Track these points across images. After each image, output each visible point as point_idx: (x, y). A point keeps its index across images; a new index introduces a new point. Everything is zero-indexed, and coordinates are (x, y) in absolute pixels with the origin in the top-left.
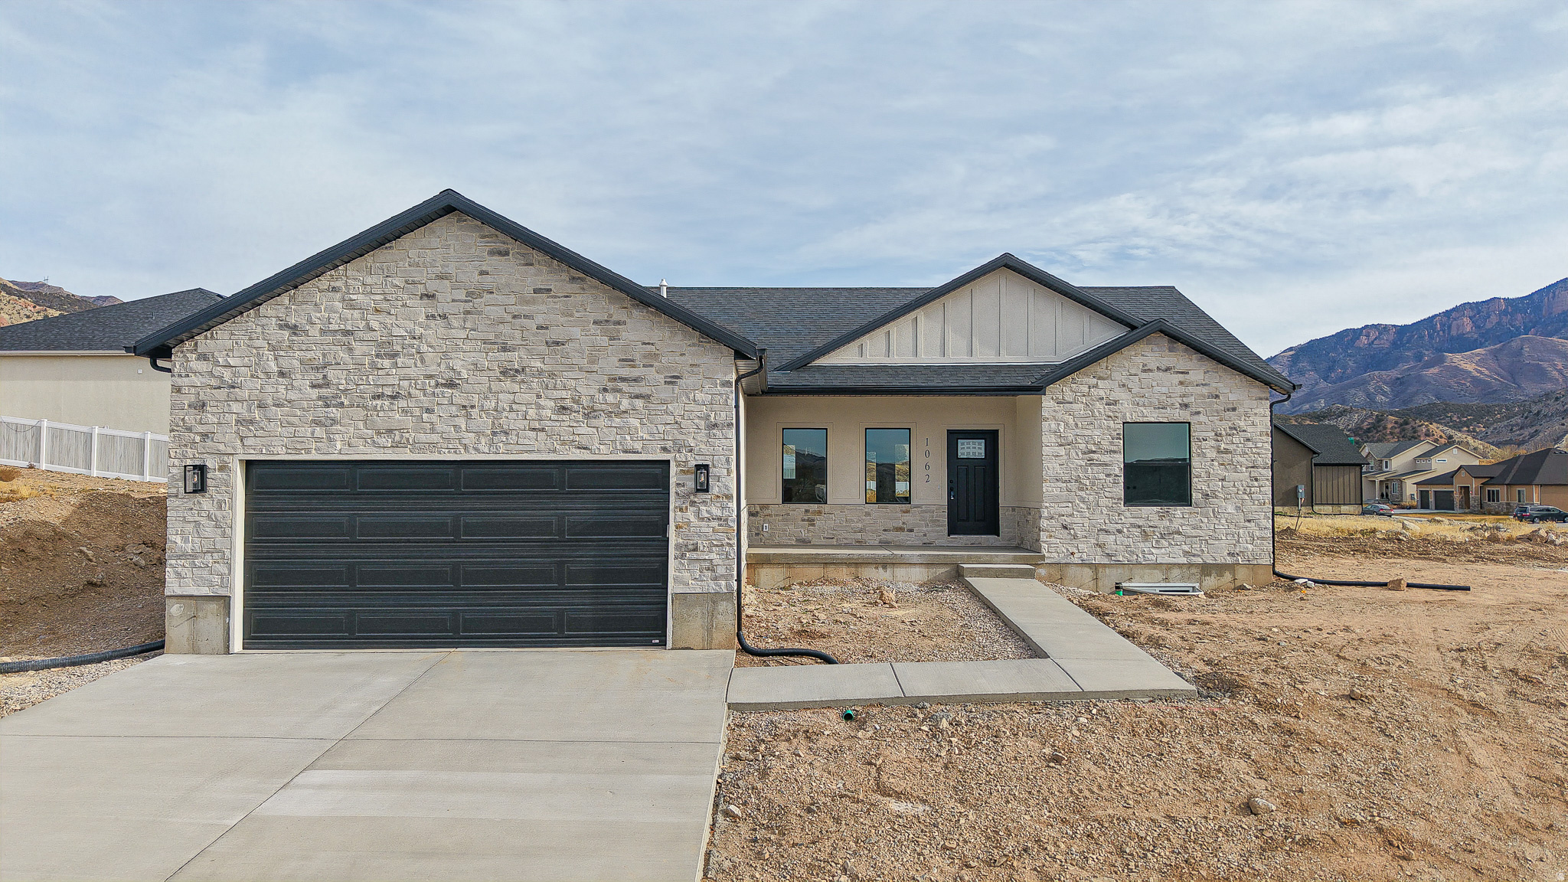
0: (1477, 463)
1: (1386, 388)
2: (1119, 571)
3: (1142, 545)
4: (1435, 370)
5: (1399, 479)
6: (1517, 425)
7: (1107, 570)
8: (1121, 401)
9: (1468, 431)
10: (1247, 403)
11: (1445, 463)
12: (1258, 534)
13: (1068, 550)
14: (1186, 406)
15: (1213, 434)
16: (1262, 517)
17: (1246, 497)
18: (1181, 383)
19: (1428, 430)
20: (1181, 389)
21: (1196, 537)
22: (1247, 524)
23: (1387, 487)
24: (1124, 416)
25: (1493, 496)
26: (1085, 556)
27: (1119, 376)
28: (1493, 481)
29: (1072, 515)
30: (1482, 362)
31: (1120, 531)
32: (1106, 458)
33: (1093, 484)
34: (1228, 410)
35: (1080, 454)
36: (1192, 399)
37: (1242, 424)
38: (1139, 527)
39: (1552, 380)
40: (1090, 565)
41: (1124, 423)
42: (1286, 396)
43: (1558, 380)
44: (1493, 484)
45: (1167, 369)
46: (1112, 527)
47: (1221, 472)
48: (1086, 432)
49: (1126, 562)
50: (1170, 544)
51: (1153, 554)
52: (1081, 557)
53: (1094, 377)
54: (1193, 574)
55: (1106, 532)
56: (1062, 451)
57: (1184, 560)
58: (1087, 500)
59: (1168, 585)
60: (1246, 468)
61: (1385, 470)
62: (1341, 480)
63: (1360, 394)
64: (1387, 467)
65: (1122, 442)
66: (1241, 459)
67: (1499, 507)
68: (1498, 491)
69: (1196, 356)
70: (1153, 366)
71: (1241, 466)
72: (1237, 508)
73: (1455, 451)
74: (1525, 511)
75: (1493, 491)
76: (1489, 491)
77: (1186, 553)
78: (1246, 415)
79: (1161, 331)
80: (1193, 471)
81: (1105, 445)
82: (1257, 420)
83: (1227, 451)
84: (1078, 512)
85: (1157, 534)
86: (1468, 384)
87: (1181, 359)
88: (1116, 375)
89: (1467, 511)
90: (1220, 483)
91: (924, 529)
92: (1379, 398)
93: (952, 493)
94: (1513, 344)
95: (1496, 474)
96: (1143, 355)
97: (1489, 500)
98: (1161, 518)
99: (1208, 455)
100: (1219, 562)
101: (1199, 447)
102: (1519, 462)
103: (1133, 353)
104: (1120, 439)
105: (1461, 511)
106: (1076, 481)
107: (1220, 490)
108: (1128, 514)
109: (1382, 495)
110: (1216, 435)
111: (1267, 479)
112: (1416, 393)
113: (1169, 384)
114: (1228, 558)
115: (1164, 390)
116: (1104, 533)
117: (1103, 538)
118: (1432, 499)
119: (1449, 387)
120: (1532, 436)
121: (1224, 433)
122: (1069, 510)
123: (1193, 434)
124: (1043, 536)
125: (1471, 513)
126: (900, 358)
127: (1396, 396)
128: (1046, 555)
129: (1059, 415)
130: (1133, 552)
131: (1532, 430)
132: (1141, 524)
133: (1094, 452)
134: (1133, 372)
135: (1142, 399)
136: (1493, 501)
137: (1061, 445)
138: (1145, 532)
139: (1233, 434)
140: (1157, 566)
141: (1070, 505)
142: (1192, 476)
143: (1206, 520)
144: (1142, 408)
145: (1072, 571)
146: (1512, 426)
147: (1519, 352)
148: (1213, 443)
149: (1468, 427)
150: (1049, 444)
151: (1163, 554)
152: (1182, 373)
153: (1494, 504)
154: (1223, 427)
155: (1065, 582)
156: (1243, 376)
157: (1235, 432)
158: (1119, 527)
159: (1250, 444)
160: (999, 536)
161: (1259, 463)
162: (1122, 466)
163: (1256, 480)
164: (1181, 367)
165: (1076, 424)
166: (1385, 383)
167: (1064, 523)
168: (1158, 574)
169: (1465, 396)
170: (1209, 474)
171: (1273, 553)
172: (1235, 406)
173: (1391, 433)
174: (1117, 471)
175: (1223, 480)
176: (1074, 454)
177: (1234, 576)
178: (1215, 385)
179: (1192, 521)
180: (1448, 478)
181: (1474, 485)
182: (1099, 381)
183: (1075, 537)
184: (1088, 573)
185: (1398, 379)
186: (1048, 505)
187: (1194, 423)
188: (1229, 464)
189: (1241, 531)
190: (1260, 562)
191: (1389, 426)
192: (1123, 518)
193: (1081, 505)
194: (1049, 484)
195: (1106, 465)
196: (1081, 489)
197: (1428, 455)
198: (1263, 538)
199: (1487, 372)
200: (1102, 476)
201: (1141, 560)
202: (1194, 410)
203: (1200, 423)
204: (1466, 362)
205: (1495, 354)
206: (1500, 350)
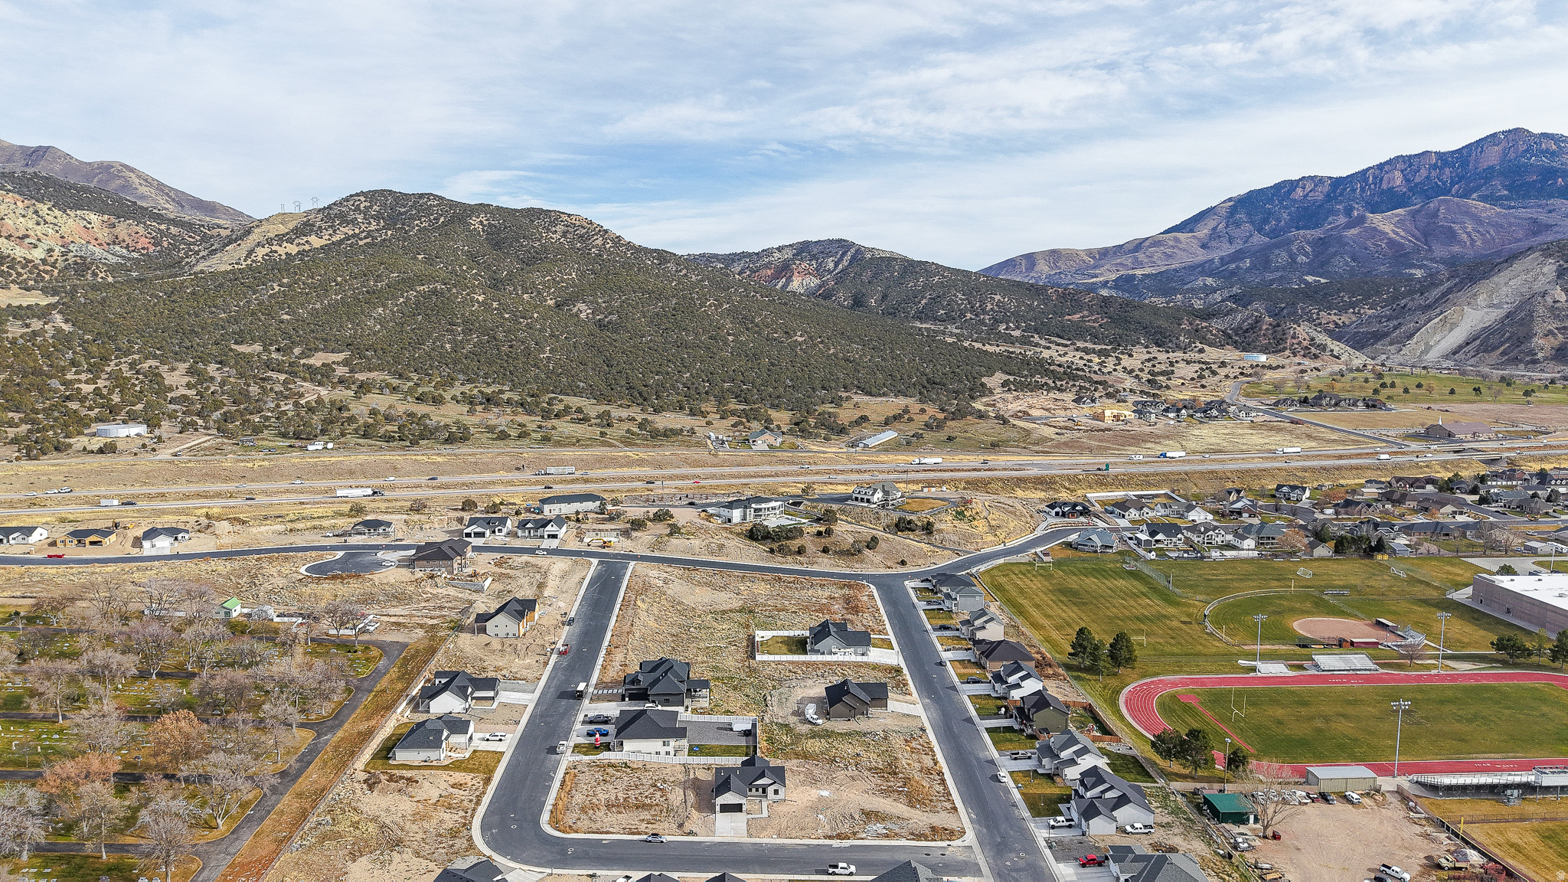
1: (1308, 249)
4: (1354, 231)
6: (1386, 316)
9: (1354, 313)
19: (1295, 333)
30: (1400, 223)
39: (1460, 242)
43: (1465, 243)
63: (1284, 254)
86: (1384, 246)
92: (1301, 259)
94: (1431, 205)
112: (1335, 254)
119: (1366, 249)
120: (1396, 328)
127: (1316, 256)
131: (1396, 323)
147: (1435, 214)
149: (1354, 309)
166: (1308, 243)
169: (1378, 257)
173: (1264, 335)
185: (1321, 239)
199: (1403, 234)
204: (1387, 223)
205: (1414, 215)
206: (1418, 211)
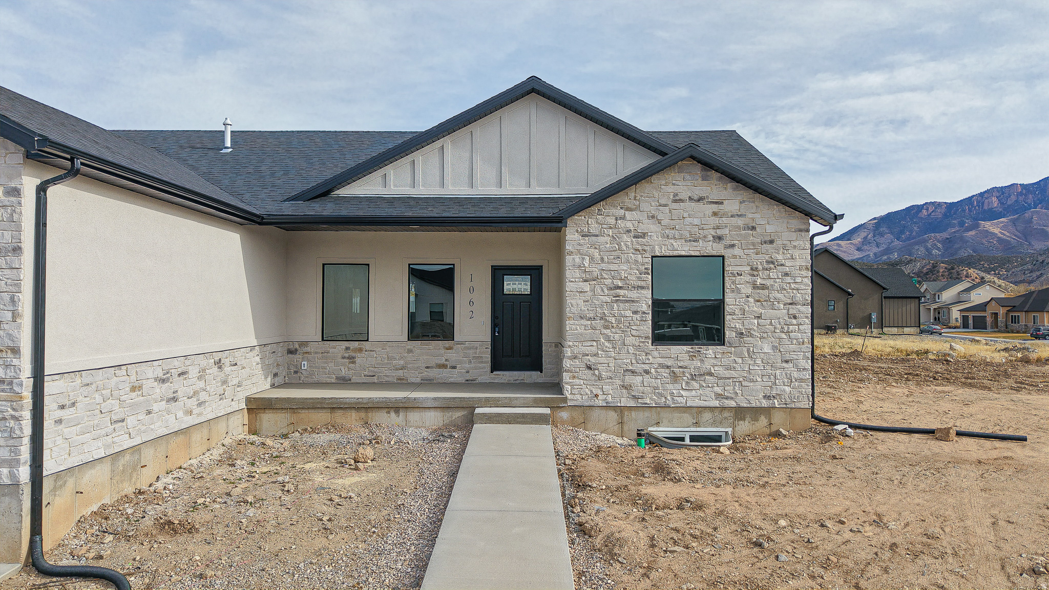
0: (1003, 296)
1: (939, 245)
2: (647, 414)
3: (670, 387)
4: (973, 233)
5: (947, 307)
6: (1028, 270)
7: (633, 413)
8: (649, 234)
9: (995, 274)
10: (786, 235)
11: (981, 296)
12: (796, 376)
13: (592, 392)
14: (719, 238)
15: (749, 268)
16: (801, 357)
17: (784, 336)
18: (715, 214)
19: (968, 273)
20: (715, 221)
21: (729, 378)
22: (785, 365)
23: (939, 313)
24: (653, 250)
25: (1015, 320)
26: (609, 398)
27: (648, 207)
28: (1015, 309)
29: (596, 355)
30: (1004, 227)
31: (647, 372)
32: (633, 294)
33: (619, 322)
34: (765, 243)
35: (605, 290)
36: (726, 231)
37: (780, 257)
38: (668, 367)
40: (615, 408)
41: (652, 257)
42: (827, 228)
44: (1016, 311)
45: (700, 199)
46: (639, 368)
47: (757, 309)
48: (612, 267)
49: (654, 405)
50: (701, 386)
51: (682, 396)
52: (606, 399)
53: (621, 208)
54: (726, 418)
55: (633, 372)
56: (586, 287)
57: (716, 403)
58: (612, 338)
59: (698, 429)
60: (784, 305)
61: (937, 300)
62: (904, 308)
63: (922, 249)
64: (939, 299)
65: (650, 277)
66: (779, 295)
67: (1019, 327)
68: (1018, 316)
69: (731, 185)
70: (684, 195)
71: (779, 303)
72: (774, 348)
73: (988, 287)
74: (1039, 331)
75: (1015, 316)
76: (1012, 316)
77: (718, 396)
78: (785, 247)
79: (693, 158)
80: (727, 308)
81: (633, 280)
82: (796, 253)
83: (763, 287)
84: (603, 351)
85: (687, 375)
86: (995, 242)
87: (715, 188)
88: (645, 206)
89: (996, 330)
90: (756, 321)
91: (467, 365)
92: (935, 252)
93: (497, 329)
94: (1026, 215)
95: (1017, 304)
96: (674, 184)
97: (1012, 323)
98: (692, 358)
99: (743, 291)
100: (754, 405)
101: (734, 282)
102: (1034, 295)
103: (663, 182)
104: (648, 274)
105: (992, 330)
106: (602, 318)
107: (755, 328)
108: (656, 353)
109: (935, 319)
110: (752, 269)
111: (807, 317)
112: (960, 248)
113: (701, 215)
114: (764, 401)
115: (696, 221)
116: (630, 373)
117: (629, 379)
118: (971, 322)
119: (982, 244)
120: (1038, 277)
121: (760, 267)
122: (594, 349)
123: (727, 268)
124: (566, 377)
125: (999, 332)
126: (426, 188)
127: (946, 250)
128: (569, 397)
129: (584, 249)
130: (661, 395)
131: (1038, 273)
132: (669, 364)
133: (620, 288)
134: (663, 201)
135: (673, 232)
136: (1015, 323)
137: (586, 281)
138: (674, 373)
139: (771, 269)
140: (686, 409)
141: (595, 344)
142: (726, 313)
143: (740, 361)
144: (672, 241)
145: (596, 413)
146: (1025, 270)
147: (1030, 221)
148: (748, 278)
149: (995, 271)
150: (573, 280)
151: (693, 396)
152: (716, 203)
153: (1016, 325)
154: (759, 261)
155: (589, 426)
156: (781, 206)
157: (772, 266)
158: (646, 367)
159: (788, 279)
160: (541, 372)
161: (797, 299)
162: (650, 302)
163: (795, 317)
164: (714, 197)
165: (602, 259)
166: (939, 241)
167: (588, 363)
168: (688, 418)
169: (993, 250)
170: (743, 312)
171: (813, 395)
172: (773, 238)
173: (942, 275)
174: (644, 308)
175: (758, 317)
176: (599, 291)
177: (770, 419)
178: (751, 216)
179: (725, 361)
180: (983, 307)
181: (1002, 311)
182: (627, 212)
183: (600, 378)
184: (613, 416)
185: (948, 239)
186: (571, 344)
187: (729, 257)
188: (765, 301)
189: (777, 372)
190: (798, 405)
191: (941, 271)
192: (650, 357)
193: (606, 344)
194: (572, 322)
195: (633, 301)
196: (606, 327)
197: (968, 290)
198: (801, 380)
199: (1008, 234)
200: (629, 313)
201: (669, 403)
202: (728, 242)
203: (734, 257)
204: (994, 228)
205: (1014, 222)
206: (1017, 219)
